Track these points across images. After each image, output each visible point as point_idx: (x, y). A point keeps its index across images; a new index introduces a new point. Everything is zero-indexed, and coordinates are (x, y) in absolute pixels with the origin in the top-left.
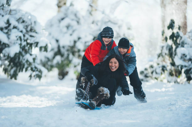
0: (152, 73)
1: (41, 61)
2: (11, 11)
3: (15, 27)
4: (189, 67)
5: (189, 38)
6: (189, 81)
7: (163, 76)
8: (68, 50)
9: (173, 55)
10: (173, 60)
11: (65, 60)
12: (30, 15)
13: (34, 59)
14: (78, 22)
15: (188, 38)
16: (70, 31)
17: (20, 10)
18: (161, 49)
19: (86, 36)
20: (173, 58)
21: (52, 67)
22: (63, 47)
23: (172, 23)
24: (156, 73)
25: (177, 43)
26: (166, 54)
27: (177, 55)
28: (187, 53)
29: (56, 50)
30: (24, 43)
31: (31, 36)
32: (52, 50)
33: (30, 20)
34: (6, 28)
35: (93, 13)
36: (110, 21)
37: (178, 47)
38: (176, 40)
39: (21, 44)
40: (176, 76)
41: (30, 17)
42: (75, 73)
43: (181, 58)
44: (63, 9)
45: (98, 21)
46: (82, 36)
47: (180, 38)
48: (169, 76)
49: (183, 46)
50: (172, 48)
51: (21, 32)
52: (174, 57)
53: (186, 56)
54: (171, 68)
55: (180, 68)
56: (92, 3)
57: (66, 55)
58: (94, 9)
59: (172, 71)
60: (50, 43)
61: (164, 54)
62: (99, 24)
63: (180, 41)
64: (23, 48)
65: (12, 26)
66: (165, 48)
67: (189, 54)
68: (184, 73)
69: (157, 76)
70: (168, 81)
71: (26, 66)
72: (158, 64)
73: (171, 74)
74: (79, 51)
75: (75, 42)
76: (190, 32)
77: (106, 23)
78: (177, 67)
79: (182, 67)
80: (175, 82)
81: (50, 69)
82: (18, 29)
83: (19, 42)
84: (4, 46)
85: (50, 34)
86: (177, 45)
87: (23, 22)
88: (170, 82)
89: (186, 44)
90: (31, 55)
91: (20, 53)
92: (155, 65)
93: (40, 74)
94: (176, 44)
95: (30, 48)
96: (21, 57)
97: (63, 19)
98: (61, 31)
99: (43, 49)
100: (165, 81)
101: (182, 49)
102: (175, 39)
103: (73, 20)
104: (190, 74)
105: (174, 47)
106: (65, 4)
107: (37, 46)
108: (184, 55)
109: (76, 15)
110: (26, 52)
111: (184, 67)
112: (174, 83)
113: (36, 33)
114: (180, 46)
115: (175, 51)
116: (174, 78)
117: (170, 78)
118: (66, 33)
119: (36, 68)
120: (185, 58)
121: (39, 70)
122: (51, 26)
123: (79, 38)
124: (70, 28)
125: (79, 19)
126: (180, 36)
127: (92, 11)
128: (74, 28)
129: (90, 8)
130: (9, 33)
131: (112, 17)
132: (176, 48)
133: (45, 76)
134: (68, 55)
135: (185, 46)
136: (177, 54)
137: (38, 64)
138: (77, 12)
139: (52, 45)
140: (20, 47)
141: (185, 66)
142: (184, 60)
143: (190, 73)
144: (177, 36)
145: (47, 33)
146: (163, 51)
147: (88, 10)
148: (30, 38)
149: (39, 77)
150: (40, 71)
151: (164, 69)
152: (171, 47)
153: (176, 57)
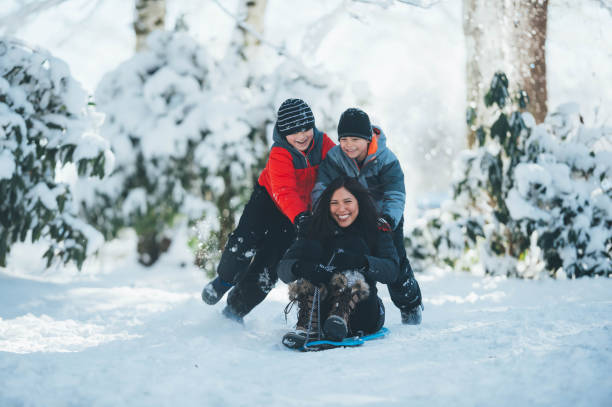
0: (437, 244)
1: (84, 204)
4: (554, 223)
5: (554, 133)
6: (552, 272)
7: (471, 253)
8: (169, 172)
9: (504, 189)
10: (501, 203)
11: (158, 203)
12: (50, 58)
13: (61, 200)
14: (201, 82)
15: (548, 132)
16: (176, 112)
17: (15, 44)
18: (464, 167)
19: (226, 127)
20: (503, 196)
21: (118, 224)
22: (155, 162)
23: (500, 83)
24: (450, 244)
25: (516, 149)
26: (480, 184)
27: (517, 188)
28: (546, 182)
29: (131, 170)
30: (29, 149)
31: (51, 126)
32: (120, 169)
33: (49, 73)
35: (248, 52)
36: (301, 78)
37: (518, 162)
38: (513, 140)
39: (18, 152)
40: (513, 254)
41: (46, 66)
42: (191, 244)
43: (530, 195)
44: (153, 39)
45: (264, 78)
46: (214, 125)
47: (524, 133)
48: (491, 255)
49: (534, 160)
50: (500, 164)
51: (21, 111)
52: (506, 195)
53: (544, 191)
54: (499, 228)
55: (524, 229)
56: (245, 20)
57: (162, 188)
58: (251, 39)
59: (499, 238)
60: (112, 150)
61: (474, 185)
62: (268, 87)
63: (524, 143)
64: (26, 165)
66: (476, 164)
67: (553, 182)
68: (539, 244)
69: (452, 254)
70: (487, 272)
71: (35, 222)
72: (456, 216)
73: (496, 248)
74: (204, 173)
75: (191, 145)
76: (555, 114)
77: (289, 84)
78: (514, 224)
79: (532, 226)
80: (509, 274)
81: (112, 231)
82: (11, 105)
83: (13, 144)
85: (112, 120)
86: (516, 155)
87: (27, 79)
88: (492, 274)
89: (544, 151)
90: (51, 186)
91: (16, 180)
92: (446, 219)
93: (79, 247)
94: (511, 151)
95: (48, 163)
96: (20, 194)
97: (152, 72)
98: (147, 110)
99: (90, 168)
100: (478, 270)
101: (532, 166)
102: (509, 134)
103: (184, 74)
104: (556, 248)
105: (506, 162)
106: (159, 22)
107: (69, 158)
108: (538, 186)
109: (194, 58)
110: (36, 177)
111: (536, 225)
112: (504, 277)
113: (68, 115)
114: (524, 159)
115: (510, 173)
116: (506, 260)
117: (495, 261)
118: (163, 115)
119: (66, 226)
120: (541, 196)
121: (76, 234)
122: (117, 92)
123: (205, 134)
124: (175, 100)
125: (206, 72)
126: (525, 127)
127: (246, 44)
128: (189, 100)
129: (239, 38)
131: (309, 64)
132: (513, 165)
133: (96, 253)
134: (170, 187)
135: (542, 157)
136: (515, 184)
137: (75, 216)
138: (198, 47)
139: (119, 155)
140: (17, 162)
141: (542, 223)
142: (539, 204)
143: (558, 244)
144: (517, 128)
145: (101, 117)
146: (472, 175)
147: (233, 44)
148: (47, 131)
149: (78, 256)
150: (81, 239)
151: (473, 230)
152: (496, 161)
153: (512, 193)
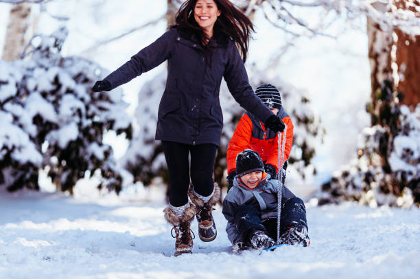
2: (62, 60)
3: (69, 91)
4: (417, 174)
6: (417, 203)
7: (370, 193)
9: (388, 152)
12: (100, 67)
13: (107, 154)
17: (79, 59)
24: (354, 187)
25: (396, 128)
26: (374, 150)
27: (396, 151)
28: (413, 147)
30: (87, 123)
31: (101, 109)
33: (99, 76)
34: (53, 93)
37: (397, 135)
38: (394, 123)
39: (80, 124)
40: (395, 193)
41: (98, 72)
43: (403, 156)
48: (380, 193)
49: (406, 134)
50: (386, 137)
51: (82, 100)
52: (390, 156)
53: (412, 154)
54: (385, 177)
55: (399, 177)
59: (386, 184)
61: (371, 151)
64: (84, 131)
65: (63, 90)
66: (372, 138)
67: (418, 148)
68: (409, 186)
69: (357, 193)
70: (378, 204)
71: (91, 166)
72: (359, 170)
73: (384, 189)
78: (394, 174)
79: (405, 175)
80: (391, 205)
82: (76, 95)
83: (77, 119)
84: (48, 128)
86: (395, 131)
87: (86, 80)
89: (413, 129)
90: (100, 145)
91: (79, 141)
93: (117, 182)
94: (393, 129)
95: (99, 131)
96: (81, 150)
100: (373, 204)
101: (405, 138)
107: (111, 127)
108: (408, 150)
110: (91, 140)
111: (408, 174)
112: (388, 207)
113: (111, 102)
114: (400, 133)
115: (392, 142)
116: (390, 197)
117: (382, 197)
119: (110, 170)
120: (410, 157)
121: (116, 175)
126: (402, 114)
130: (59, 102)
132: (394, 137)
135: (412, 133)
136: (394, 149)
137: (115, 164)
140: (80, 130)
141: (411, 173)
146: (369, 144)
148: (98, 112)
149: (117, 188)
150: (119, 178)
151: (369, 178)
152: (384, 136)
153: (393, 154)
